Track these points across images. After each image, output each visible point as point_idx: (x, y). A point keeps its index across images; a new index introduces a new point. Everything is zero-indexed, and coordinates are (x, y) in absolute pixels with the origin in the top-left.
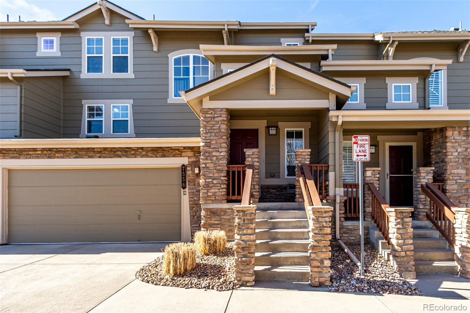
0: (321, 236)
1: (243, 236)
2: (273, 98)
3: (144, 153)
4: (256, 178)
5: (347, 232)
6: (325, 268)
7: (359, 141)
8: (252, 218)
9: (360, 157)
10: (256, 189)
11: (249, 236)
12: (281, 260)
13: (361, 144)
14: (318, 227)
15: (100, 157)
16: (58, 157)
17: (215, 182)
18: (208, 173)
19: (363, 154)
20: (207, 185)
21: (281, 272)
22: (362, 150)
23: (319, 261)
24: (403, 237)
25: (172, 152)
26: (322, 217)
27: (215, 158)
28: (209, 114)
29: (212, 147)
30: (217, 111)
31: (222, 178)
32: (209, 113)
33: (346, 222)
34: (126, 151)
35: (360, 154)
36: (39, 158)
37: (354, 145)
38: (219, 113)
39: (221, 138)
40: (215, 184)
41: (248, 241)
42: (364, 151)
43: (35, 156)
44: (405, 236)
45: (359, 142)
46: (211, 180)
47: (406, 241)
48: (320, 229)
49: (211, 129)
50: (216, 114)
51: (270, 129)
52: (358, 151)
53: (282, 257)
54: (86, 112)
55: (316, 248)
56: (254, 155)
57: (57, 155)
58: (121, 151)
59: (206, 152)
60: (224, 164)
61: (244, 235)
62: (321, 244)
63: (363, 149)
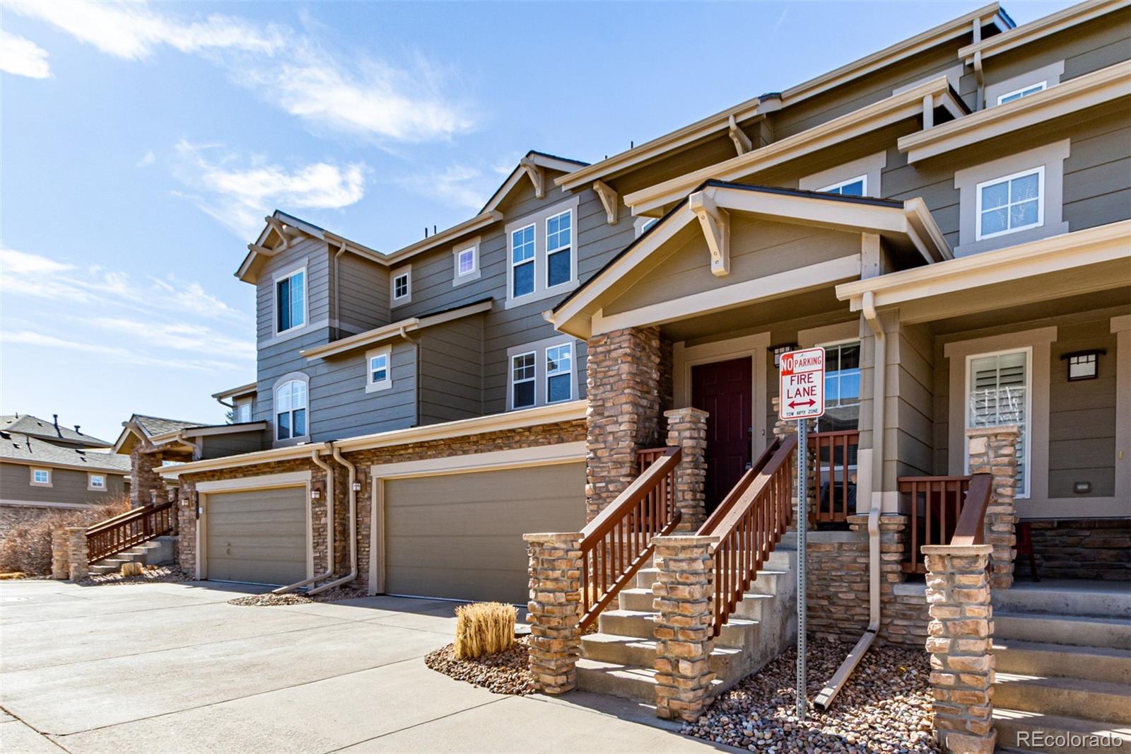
0: (673, 605)
1: (539, 594)
2: (723, 281)
3: (532, 438)
4: (688, 475)
5: (904, 615)
6: (681, 680)
7: (798, 365)
8: (552, 558)
9: (797, 408)
10: (687, 500)
11: (548, 594)
12: (646, 655)
13: (802, 374)
14: (667, 583)
15: (476, 452)
16: (430, 457)
17: (611, 487)
18: (599, 470)
19: (807, 399)
20: (597, 494)
21: (622, 679)
22: (804, 389)
23: (671, 662)
24: (951, 629)
25: (573, 431)
26: (675, 561)
27: (610, 438)
28: (601, 346)
29: (606, 414)
30: (614, 338)
31: (622, 479)
32: (601, 343)
33: (901, 586)
34: (508, 437)
35: (798, 400)
36: (410, 460)
37: (783, 377)
38: (617, 340)
39: (621, 394)
40: (611, 492)
41: (548, 604)
42: (809, 392)
43: (407, 456)
44: (958, 629)
45: (797, 369)
46: (603, 484)
47: (960, 642)
48: (671, 588)
49: (604, 378)
50: (614, 344)
51: (777, 351)
52: (792, 394)
53: (648, 649)
54: (512, 369)
55: (662, 629)
56: (683, 422)
57: (429, 453)
58: (502, 438)
59: (596, 426)
60: (625, 447)
61: (542, 591)
62: (673, 622)
63: (807, 386)
